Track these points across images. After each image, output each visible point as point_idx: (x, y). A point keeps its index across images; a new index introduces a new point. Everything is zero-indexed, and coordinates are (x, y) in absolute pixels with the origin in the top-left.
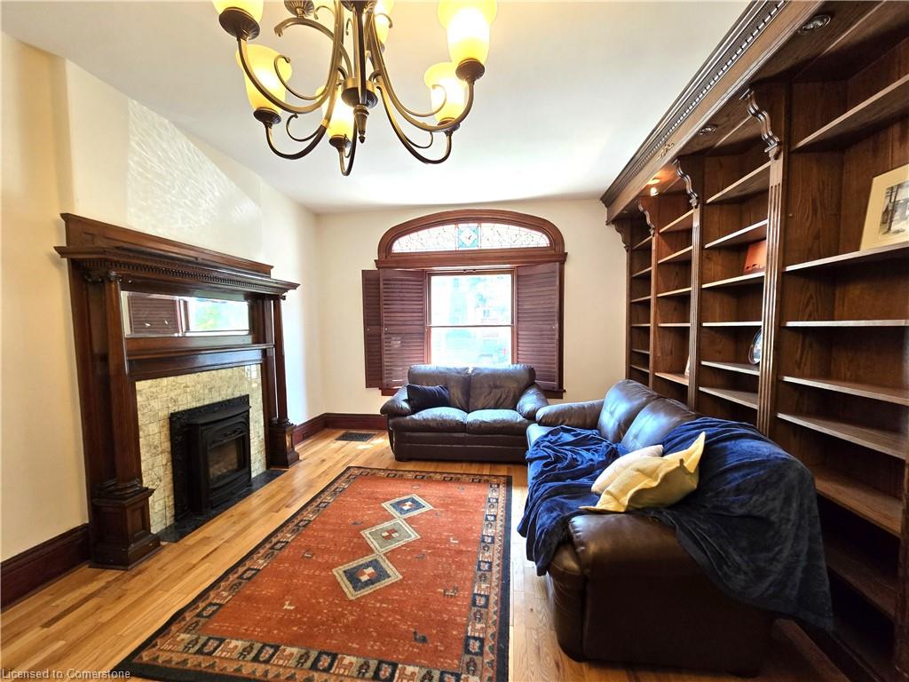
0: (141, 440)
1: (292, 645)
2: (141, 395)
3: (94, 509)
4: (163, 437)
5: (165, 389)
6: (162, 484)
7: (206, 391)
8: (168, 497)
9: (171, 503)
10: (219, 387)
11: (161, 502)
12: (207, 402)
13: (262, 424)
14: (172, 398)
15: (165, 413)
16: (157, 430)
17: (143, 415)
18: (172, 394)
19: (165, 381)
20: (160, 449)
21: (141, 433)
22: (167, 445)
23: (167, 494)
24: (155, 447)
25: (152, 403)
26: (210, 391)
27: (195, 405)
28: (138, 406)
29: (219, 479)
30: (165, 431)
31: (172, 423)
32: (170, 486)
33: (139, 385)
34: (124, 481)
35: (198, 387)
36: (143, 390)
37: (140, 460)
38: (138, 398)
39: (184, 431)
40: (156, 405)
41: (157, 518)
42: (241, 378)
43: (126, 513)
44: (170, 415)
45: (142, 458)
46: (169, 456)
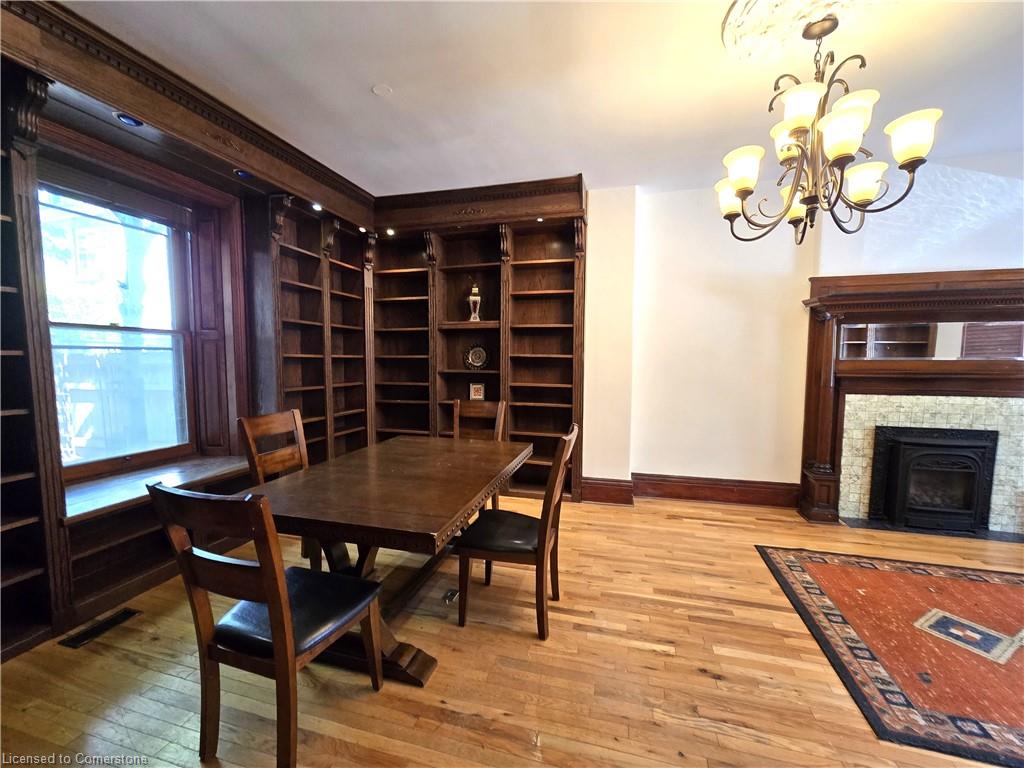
0: (844, 440)
1: (830, 599)
2: (850, 405)
3: (804, 476)
4: (866, 444)
5: (874, 405)
7: (927, 416)
8: (864, 495)
10: (949, 415)
11: (857, 496)
12: (925, 426)
14: (880, 414)
15: (872, 425)
16: (860, 436)
17: (850, 421)
18: (882, 410)
19: (875, 398)
20: (861, 453)
21: (845, 435)
22: (869, 452)
23: (863, 491)
24: (858, 450)
25: (860, 413)
26: (934, 415)
27: (908, 425)
28: (846, 413)
29: (925, 504)
30: (869, 441)
31: (876, 434)
32: (867, 487)
33: (849, 397)
34: (820, 463)
35: (916, 409)
36: (853, 401)
37: (840, 455)
38: (847, 407)
39: (889, 444)
40: (863, 415)
41: (851, 507)
42: (989, 411)
43: (816, 484)
44: (877, 427)
45: (844, 454)
46: (870, 462)
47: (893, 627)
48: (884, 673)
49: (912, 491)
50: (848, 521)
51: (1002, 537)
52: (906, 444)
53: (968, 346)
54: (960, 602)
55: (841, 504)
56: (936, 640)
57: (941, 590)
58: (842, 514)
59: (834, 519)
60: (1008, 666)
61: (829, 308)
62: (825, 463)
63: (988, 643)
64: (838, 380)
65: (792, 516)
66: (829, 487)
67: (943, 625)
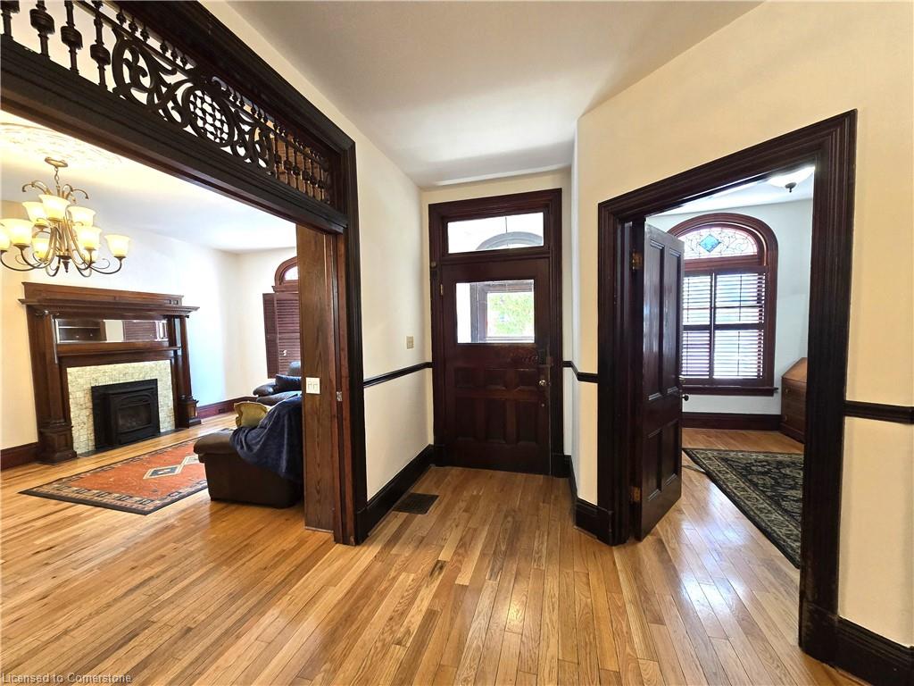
1: (96, 490)
2: (71, 376)
3: (41, 434)
4: (87, 400)
5: (88, 373)
6: (85, 426)
7: (121, 376)
8: (90, 434)
9: (93, 438)
10: (133, 374)
11: (85, 436)
12: (121, 382)
13: (172, 398)
14: (93, 378)
15: (89, 386)
16: (82, 396)
17: (72, 386)
18: (94, 376)
19: (88, 368)
20: (84, 406)
21: (71, 396)
22: (90, 405)
23: (89, 432)
24: (81, 405)
25: (79, 380)
26: (124, 375)
27: (111, 383)
28: (69, 381)
29: (129, 428)
30: (89, 397)
31: (93, 392)
32: (92, 428)
33: (69, 370)
34: (55, 419)
35: (114, 373)
36: (72, 372)
37: (69, 411)
38: (69, 377)
39: (102, 398)
40: (81, 381)
41: (82, 445)
42: (151, 368)
43: (55, 436)
44: (92, 387)
45: (72, 410)
46: (91, 411)
47: (135, 484)
48: (138, 499)
49: (121, 422)
50: (83, 455)
51: (166, 433)
52: (113, 394)
53: (127, 332)
54: (159, 463)
55: (75, 445)
56: (155, 479)
57: (148, 462)
58: (79, 452)
59: (74, 456)
60: (182, 473)
61: (47, 307)
62: (60, 419)
63: (173, 470)
64: (59, 358)
65: (36, 468)
66: (65, 435)
67: (155, 473)
